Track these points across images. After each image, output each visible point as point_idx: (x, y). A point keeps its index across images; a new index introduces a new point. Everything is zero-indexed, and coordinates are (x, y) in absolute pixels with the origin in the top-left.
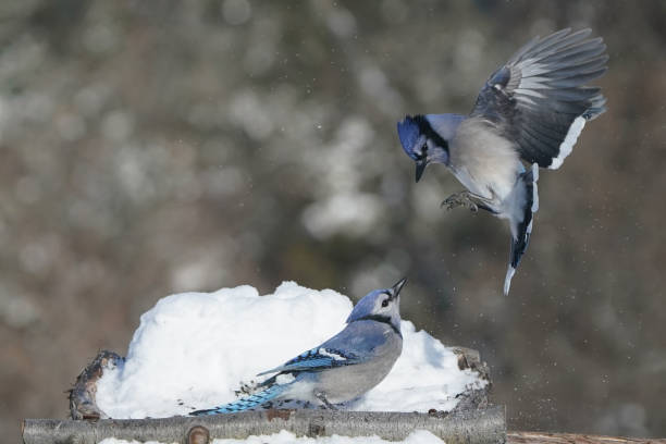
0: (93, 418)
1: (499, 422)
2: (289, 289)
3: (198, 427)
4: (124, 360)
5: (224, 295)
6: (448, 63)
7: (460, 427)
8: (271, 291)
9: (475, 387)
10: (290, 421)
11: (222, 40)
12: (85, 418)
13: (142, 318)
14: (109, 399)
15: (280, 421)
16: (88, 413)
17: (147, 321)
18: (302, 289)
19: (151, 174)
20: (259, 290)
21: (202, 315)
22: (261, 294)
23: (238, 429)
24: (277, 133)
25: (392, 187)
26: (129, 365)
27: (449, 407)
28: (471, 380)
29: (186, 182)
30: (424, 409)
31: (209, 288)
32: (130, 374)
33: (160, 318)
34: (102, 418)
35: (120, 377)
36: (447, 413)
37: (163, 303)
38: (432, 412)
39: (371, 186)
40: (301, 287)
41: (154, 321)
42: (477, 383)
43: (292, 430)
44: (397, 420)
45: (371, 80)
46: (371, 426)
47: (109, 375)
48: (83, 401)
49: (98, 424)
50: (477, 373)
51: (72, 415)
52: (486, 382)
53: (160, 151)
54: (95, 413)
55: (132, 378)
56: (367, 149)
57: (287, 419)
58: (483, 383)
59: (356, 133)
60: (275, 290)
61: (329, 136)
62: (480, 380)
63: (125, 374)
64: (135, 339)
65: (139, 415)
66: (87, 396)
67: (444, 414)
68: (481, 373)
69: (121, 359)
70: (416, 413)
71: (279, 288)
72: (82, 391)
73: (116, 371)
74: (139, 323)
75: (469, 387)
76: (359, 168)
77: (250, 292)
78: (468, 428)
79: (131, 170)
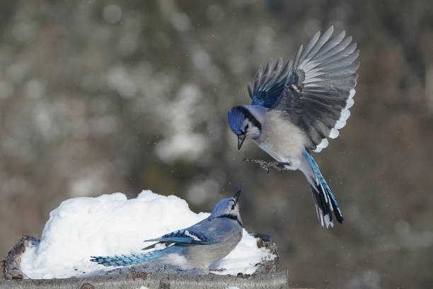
0: (19, 278)
1: (283, 281)
2: (146, 195)
3: (86, 284)
4: (39, 241)
5: (104, 199)
6: (251, 48)
7: (258, 285)
8: (135, 196)
9: (268, 259)
10: (147, 281)
11: (103, 33)
12: (13, 278)
13: (51, 214)
14: (29, 266)
15: (140, 280)
16: (16, 275)
17: (54, 216)
18: (156, 195)
19: (56, 120)
20: (127, 196)
21: (90, 212)
22: (128, 199)
23: (113, 285)
24: (139, 94)
25: (214, 129)
26: (42, 244)
27: (250, 272)
28: (265, 254)
29: (80, 126)
30: (234, 273)
31: (94, 195)
32: (43, 250)
33: (63, 214)
34: (25, 278)
35: (36, 252)
36: (249, 275)
37: (65, 204)
38: (240, 275)
39: (200, 128)
40: (154, 194)
41: (58, 215)
42: (269, 257)
43: (148, 286)
44: (216, 280)
45: (200, 58)
46: (200, 284)
47: (29, 250)
48: (12, 267)
49: (22, 282)
50: (269, 250)
51: (5, 277)
52: (275, 256)
53: (62, 106)
54: (20, 275)
55: (44, 253)
56: (197, 104)
57: (145, 279)
58: (273, 257)
59: (190, 94)
60: (137, 196)
61: (172, 95)
62: (271, 255)
63: (39, 251)
64: (46, 228)
65: (49, 277)
66: (15, 265)
67: (248, 276)
68: (272, 251)
69: (36, 241)
70: (229, 275)
71: (140, 195)
72: (11, 261)
73: (34, 248)
74: (49, 217)
75: (264, 259)
76: (192, 116)
77: (121, 197)
78: (263, 285)
79: (43, 118)
